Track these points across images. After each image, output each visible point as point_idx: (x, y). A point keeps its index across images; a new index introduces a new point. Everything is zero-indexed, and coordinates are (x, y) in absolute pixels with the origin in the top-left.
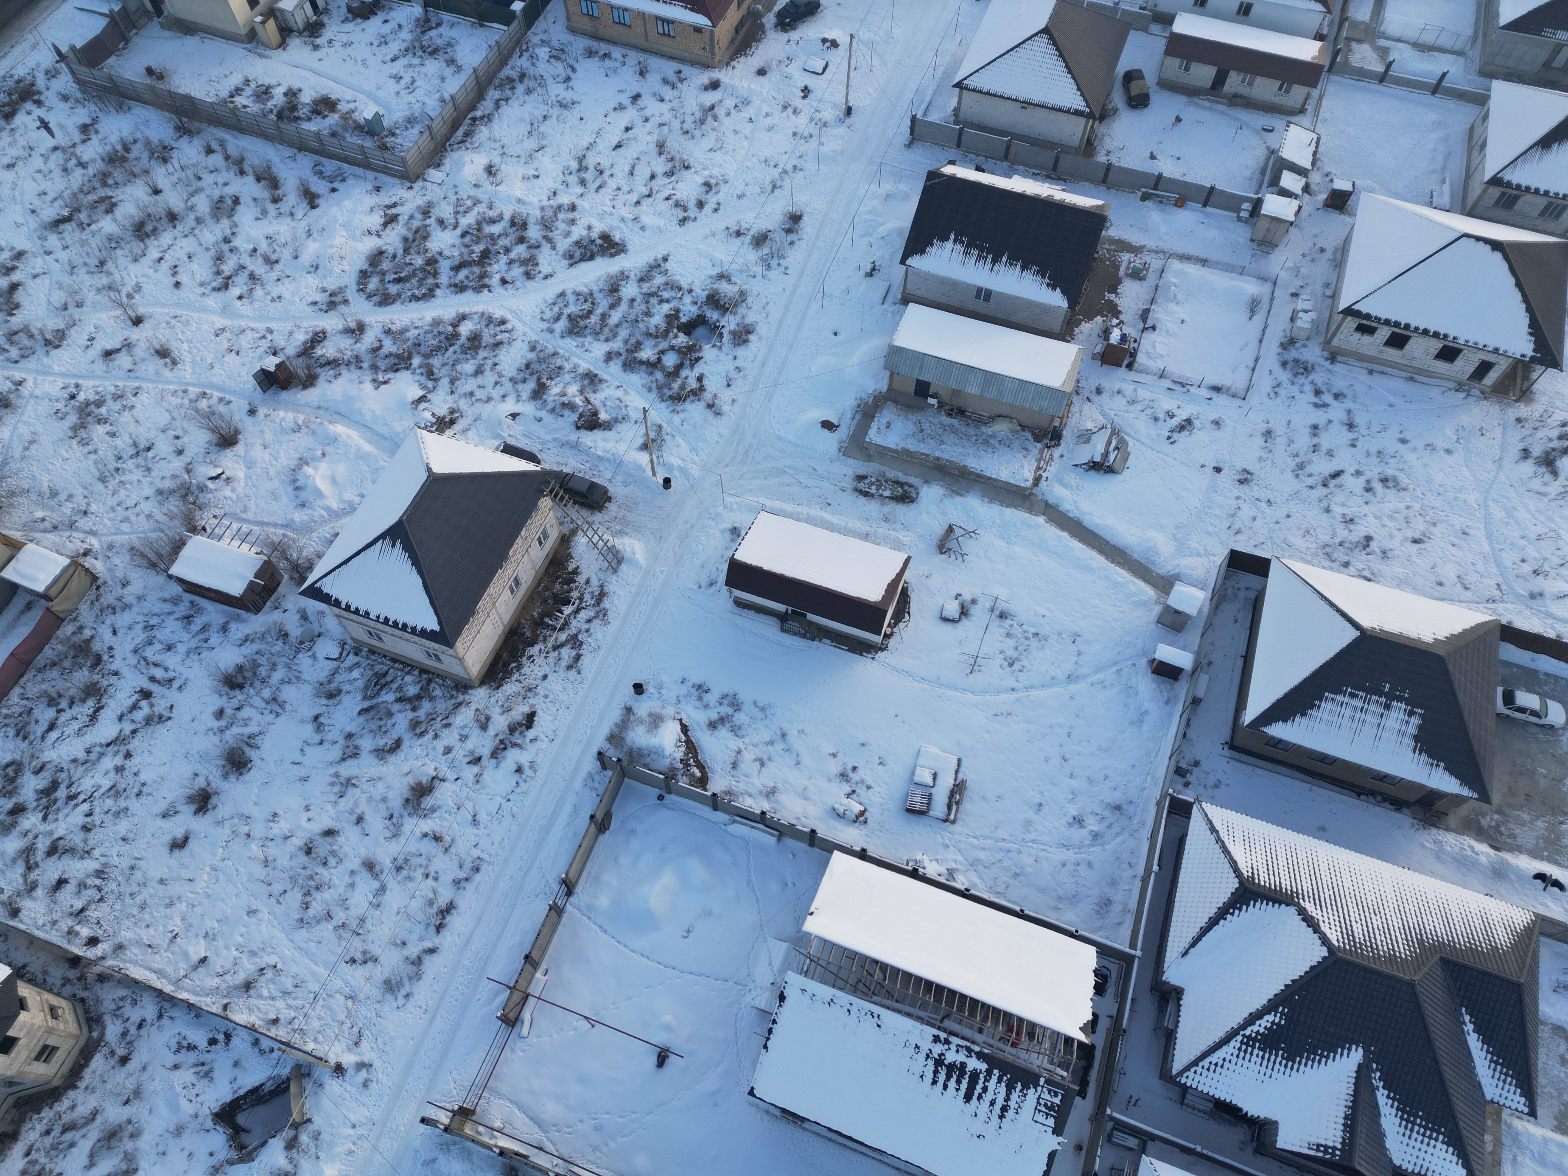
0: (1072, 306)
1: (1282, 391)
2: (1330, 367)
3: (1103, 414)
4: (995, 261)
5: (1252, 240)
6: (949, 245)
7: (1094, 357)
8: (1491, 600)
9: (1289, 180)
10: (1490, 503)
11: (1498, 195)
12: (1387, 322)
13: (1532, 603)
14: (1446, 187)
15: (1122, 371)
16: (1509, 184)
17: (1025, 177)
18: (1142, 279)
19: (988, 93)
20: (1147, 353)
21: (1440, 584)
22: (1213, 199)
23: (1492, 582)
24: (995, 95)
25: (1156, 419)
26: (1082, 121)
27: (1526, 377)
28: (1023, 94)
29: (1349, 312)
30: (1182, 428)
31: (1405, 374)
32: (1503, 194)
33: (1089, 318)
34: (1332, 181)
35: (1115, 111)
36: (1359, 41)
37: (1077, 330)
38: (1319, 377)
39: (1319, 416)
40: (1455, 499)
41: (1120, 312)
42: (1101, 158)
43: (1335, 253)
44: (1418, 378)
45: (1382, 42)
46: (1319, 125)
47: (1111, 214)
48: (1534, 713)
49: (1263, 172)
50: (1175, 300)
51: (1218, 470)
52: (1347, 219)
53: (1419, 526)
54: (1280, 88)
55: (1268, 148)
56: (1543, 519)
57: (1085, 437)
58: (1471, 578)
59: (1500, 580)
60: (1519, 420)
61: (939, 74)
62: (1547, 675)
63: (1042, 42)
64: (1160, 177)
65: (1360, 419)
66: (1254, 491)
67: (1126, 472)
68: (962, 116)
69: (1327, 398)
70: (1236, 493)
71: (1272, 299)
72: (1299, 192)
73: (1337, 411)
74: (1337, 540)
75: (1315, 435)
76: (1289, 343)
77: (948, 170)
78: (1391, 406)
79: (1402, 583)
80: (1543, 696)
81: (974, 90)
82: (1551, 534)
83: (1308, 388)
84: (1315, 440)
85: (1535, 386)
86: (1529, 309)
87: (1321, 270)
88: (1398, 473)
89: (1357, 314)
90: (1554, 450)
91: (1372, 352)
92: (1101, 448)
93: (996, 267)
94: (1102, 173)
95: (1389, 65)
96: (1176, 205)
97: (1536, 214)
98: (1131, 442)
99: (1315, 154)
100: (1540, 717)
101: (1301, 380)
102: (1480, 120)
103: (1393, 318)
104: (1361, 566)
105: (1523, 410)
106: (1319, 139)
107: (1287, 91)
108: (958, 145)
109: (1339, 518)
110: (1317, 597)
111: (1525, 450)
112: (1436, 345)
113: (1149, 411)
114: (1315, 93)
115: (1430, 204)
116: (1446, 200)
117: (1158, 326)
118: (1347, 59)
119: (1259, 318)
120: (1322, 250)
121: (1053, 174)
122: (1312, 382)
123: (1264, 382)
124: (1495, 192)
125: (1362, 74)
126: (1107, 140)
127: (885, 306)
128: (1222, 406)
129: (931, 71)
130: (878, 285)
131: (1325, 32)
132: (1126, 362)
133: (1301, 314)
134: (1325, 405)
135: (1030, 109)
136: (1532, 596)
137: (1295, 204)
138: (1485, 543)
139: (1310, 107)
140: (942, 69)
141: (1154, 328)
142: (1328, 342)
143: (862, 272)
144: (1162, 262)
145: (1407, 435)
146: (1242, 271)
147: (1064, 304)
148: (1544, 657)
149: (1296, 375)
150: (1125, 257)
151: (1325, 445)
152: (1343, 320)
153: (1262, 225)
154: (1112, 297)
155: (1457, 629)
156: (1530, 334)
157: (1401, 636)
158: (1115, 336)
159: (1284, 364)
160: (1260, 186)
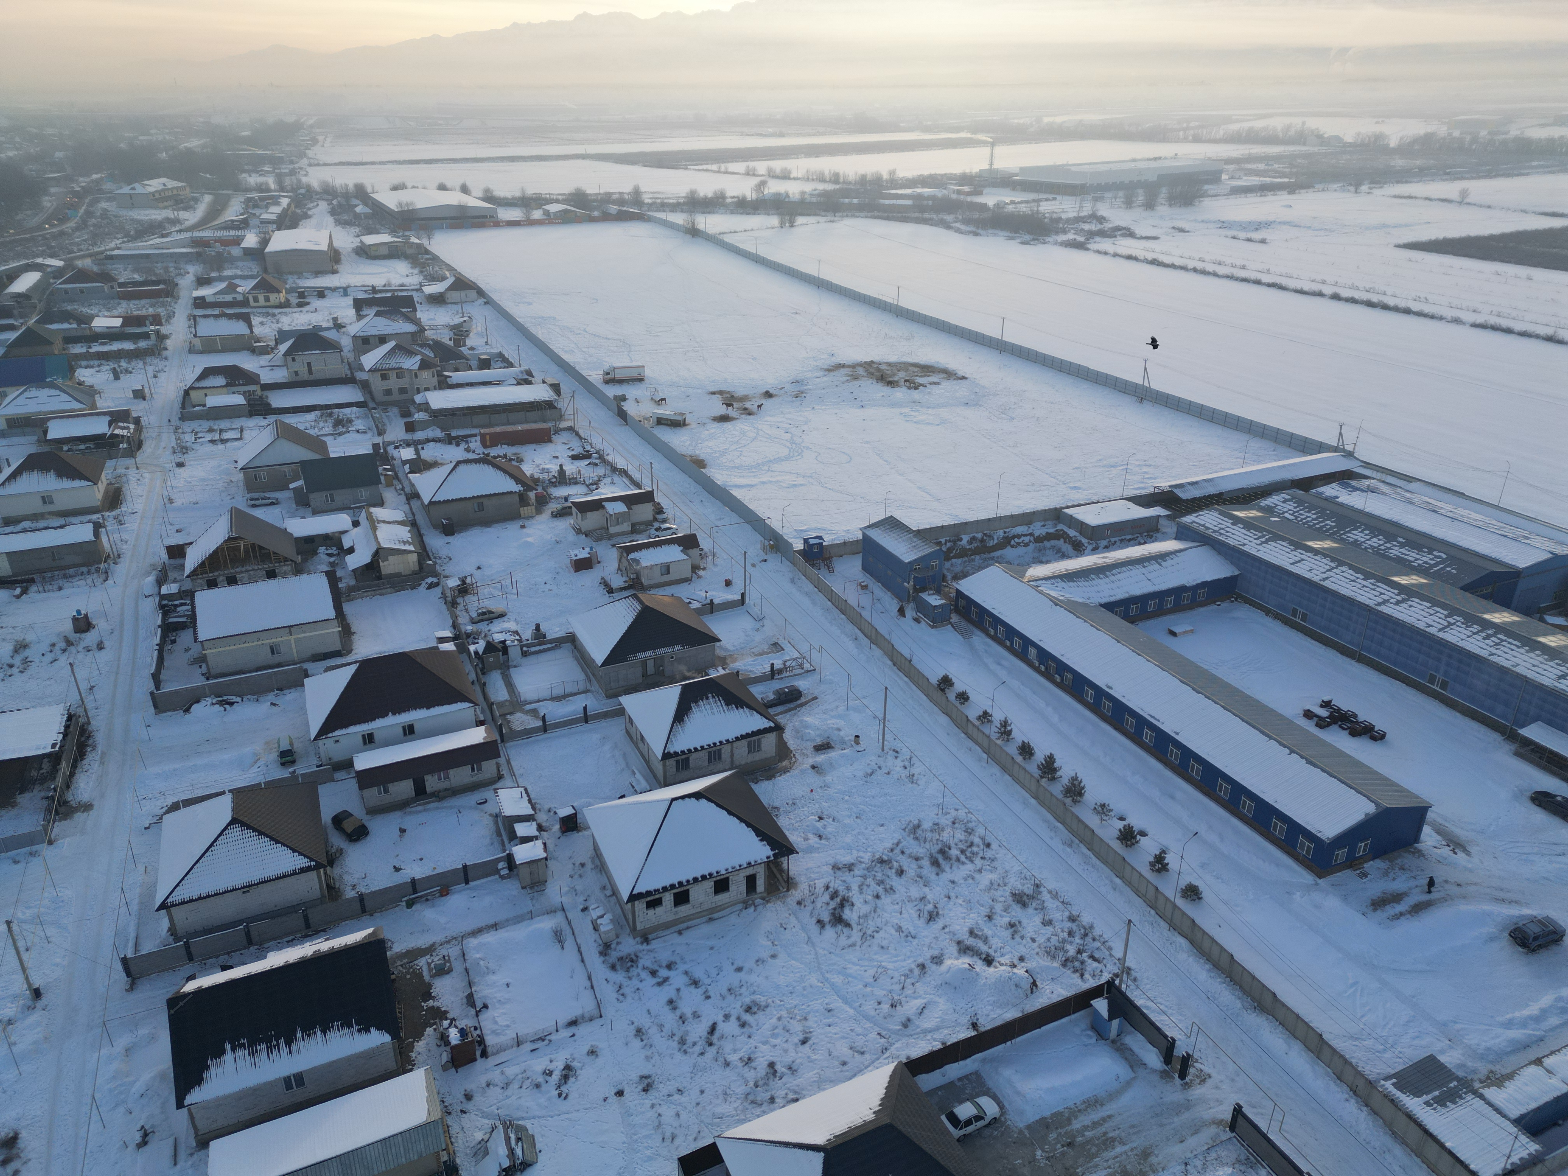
0: (395, 1035)
1: (626, 990)
2: (649, 947)
3: (486, 1116)
4: (289, 1044)
5: (523, 888)
6: (229, 1056)
7: (445, 1068)
8: (884, 1050)
9: (522, 829)
10: (827, 975)
11: (674, 763)
12: (665, 889)
13: (909, 1031)
14: (638, 776)
15: (480, 1063)
16: (676, 754)
17: (281, 949)
18: (450, 971)
19: (200, 898)
20: (494, 1032)
21: (844, 1064)
22: (471, 874)
23: (873, 1035)
24: (208, 896)
25: (538, 1086)
26: (313, 874)
27: (781, 871)
28: (239, 882)
29: (633, 898)
30: (565, 1078)
31: (704, 919)
32: (677, 762)
33: (419, 1035)
34: (555, 813)
35: (341, 851)
36: (511, 713)
37: (413, 1055)
38: (646, 961)
39: (668, 991)
40: (804, 989)
41: (446, 1012)
42: (350, 894)
43: (593, 862)
44: (715, 916)
45: (529, 707)
46: (520, 781)
47: (386, 934)
48: (978, 1118)
49: (499, 834)
50: (490, 971)
51: (620, 1093)
52: (586, 833)
53: (797, 1027)
54: (473, 770)
55: (491, 815)
56: (866, 963)
57: (482, 1150)
58: (860, 1042)
59: (878, 1029)
60: (799, 903)
61: (134, 907)
62: (960, 1079)
63: (236, 832)
64: (413, 881)
65: (698, 973)
66: (663, 1089)
67: (541, 1157)
68: (180, 931)
69: (663, 973)
70: (648, 1103)
71: (570, 923)
72: (537, 834)
73: (678, 979)
74: (751, 1084)
75: (675, 1008)
76: (605, 949)
77: (191, 987)
78: (712, 948)
79: (820, 1084)
80: (971, 1098)
81: (183, 903)
82: (880, 970)
83: (644, 975)
84: (678, 1013)
85: (791, 873)
86: (748, 825)
87: (592, 879)
88: (753, 997)
89: (640, 896)
90: (835, 909)
91: (671, 917)
92: (503, 1151)
93: (294, 1048)
94: (358, 906)
95: (544, 718)
96: (442, 896)
97: (706, 763)
98: (528, 1124)
99: (530, 801)
100: (982, 1118)
101: (634, 972)
102: (629, 725)
103: (667, 884)
104: (782, 1093)
105: (796, 895)
106: (526, 790)
107: (480, 769)
108: (191, 959)
109: (740, 1064)
110: (772, 1148)
111: (819, 921)
112: (709, 885)
113: (527, 1083)
114: (502, 760)
115: (636, 792)
116: (644, 784)
117: (488, 1002)
118: (511, 729)
119: (569, 943)
120: (583, 865)
121: (309, 931)
122: (644, 968)
123: (608, 993)
124: (671, 762)
125: (528, 733)
126: (346, 878)
127: (178, 1166)
128: (588, 1034)
129: (124, 909)
130: (160, 1148)
131: (482, 719)
132: (478, 1053)
133: (599, 921)
134: (666, 980)
135: (252, 890)
136: (905, 1026)
137: (539, 843)
138: (847, 1008)
139: (504, 771)
140: (136, 901)
141: (485, 1006)
142: (634, 929)
143: (132, 1146)
144: (459, 947)
145: (739, 963)
146: (531, 916)
147: (387, 1038)
148: (947, 1067)
149: (628, 970)
150: (422, 962)
151: (688, 1012)
152: (633, 906)
153: (524, 872)
154: (431, 1003)
155: (881, 1092)
156: (761, 840)
157: (851, 1130)
158: (454, 1036)
159: (613, 967)
160: (503, 845)
